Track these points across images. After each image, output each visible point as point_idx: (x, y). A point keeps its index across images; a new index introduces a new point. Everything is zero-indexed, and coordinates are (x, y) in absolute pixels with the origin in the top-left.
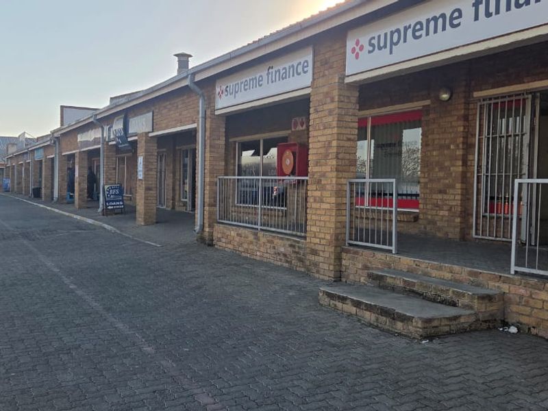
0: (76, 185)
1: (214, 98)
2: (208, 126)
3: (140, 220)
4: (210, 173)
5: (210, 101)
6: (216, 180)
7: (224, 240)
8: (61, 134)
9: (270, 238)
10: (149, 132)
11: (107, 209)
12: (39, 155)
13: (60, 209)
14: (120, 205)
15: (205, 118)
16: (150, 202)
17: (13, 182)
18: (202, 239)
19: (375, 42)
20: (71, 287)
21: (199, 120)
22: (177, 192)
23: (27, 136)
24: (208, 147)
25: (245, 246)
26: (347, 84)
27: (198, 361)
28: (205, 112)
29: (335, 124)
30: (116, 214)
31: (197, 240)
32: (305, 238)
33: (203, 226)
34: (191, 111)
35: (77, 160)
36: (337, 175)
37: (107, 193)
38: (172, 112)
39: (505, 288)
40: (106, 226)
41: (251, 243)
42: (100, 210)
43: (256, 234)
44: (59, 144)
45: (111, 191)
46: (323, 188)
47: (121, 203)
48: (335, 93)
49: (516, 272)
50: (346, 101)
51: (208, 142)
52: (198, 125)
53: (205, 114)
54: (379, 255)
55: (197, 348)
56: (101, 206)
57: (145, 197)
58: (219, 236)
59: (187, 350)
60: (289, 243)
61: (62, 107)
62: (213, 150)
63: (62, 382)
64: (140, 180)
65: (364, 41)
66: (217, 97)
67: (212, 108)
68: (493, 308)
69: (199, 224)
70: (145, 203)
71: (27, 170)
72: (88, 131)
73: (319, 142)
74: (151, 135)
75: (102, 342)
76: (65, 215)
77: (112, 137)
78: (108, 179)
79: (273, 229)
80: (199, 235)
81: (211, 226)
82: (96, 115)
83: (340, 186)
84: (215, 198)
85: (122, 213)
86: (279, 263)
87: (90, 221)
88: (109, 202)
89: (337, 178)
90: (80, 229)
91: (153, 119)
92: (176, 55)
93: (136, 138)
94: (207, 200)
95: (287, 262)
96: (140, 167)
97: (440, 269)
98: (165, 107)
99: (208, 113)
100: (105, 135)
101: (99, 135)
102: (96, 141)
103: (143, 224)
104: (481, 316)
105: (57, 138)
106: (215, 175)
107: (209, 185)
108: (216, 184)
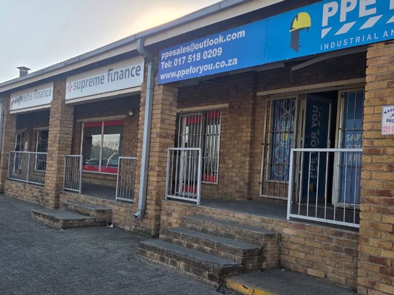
2: (5, 120)
4: (5, 149)
5: (7, 105)
6: (8, 153)
7: (9, 190)
9: (31, 188)
15: (3, 115)
19: (76, 85)
24: (4, 133)
25: (19, 193)
26: (66, 104)
29: (59, 125)
32: (44, 186)
36: (59, 152)
39: (112, 207)
41: (22, 191)
43: (25, 186)
46: (52, 159)
48: (60, 109)
49: (118, 200)
50: (65, 113)
51: (4, 130)
54: (73, 194)
58: (7, 187)
60: (39, 190)
62: (7, 135)
65: (73, 83)
66: (11, 103)
67: (8, 110)
68: (105, 216)
73: (52, 134)
79: (33, 183)
81: (3, 181)
83: (60, 158)
84: (7, 164)
86: (34, 202)
89: (59, 153)
92: (19, 68)
94: (2, 165)
95: (37, 201)
97: (93, 200)
99: (5, 112)
104: (97, 220)
106: (8, 150)
107: (3, 156)
108: (8, 156)
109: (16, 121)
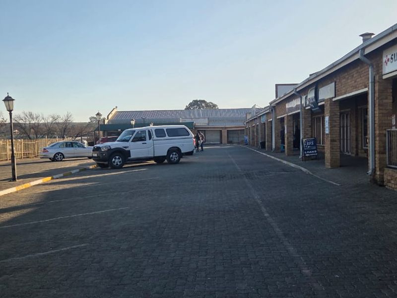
0: (286, 139)
1: (382, 65)
2: (377, 88)
3: (328, 164)
4: (379, 127)
5: (378, 68)
6: (384, 132)
7: (393, 182)
8: (276, 104)
10: (332, 98)
11: (305, 156)
12: (263, 120)
13: (275, 156)
14: (314, 153)
15: (374, 82)
16: (335, 150)
17: (249, 138)
18: (374, 181)
20: (265, 215)
21: (369, 85)
22: (360, 142)
23: (257, 107)
24: (377, 105)
27: (344, 287)
28: (374, 77)
30: (312, 159)
31: (370, 181)
33: (374, 170)
34: (363, 78)
35: (286, 121)
37: (304, 144)
38: (349, 81)
40: (303, 169)
42: (300, 157)
44: (275, 111)
45: (308, 144)
47: (316, 151)
51: (377, 101)
52: (369, 89)
53: (374, 79)
55: (346, 276)
56: (301, 154)
57: (331, 147)
58: (389, 178)
59: (338, 277)
61: (277, 85)
62: (381, 108)
63: (238, 290)
64: (327, 134)
66: (384, 64)
67: (380, 74)
69: (371, 168)
70: (331, 151)
71: (257, 130)
72: (292, 100)
74: (334, 100)
75: (274, 261)
76: (278, 161)
77: (308, 103)
78: (305, 134)
80: (372, 177)
81: (381, 170)
82: (296, 89)
84: (384, 147)
85: (316, 159)
87: (293, 165)
88: (306, 151)
90: (285, 171)
91: (335, 88)
92: (361, 36)
93: (323, 103)
94: (377, 149)
96: (327, 125)
98: (344, 78)
99: (377, 78)
100: (303, 103)
101: (299, 103)
102: (297, 107)
103: (330, 167)
105: (273, 107)
106: (384, 128)
107: (379, 136)
108: (385, 135)
109: (391, 87)
